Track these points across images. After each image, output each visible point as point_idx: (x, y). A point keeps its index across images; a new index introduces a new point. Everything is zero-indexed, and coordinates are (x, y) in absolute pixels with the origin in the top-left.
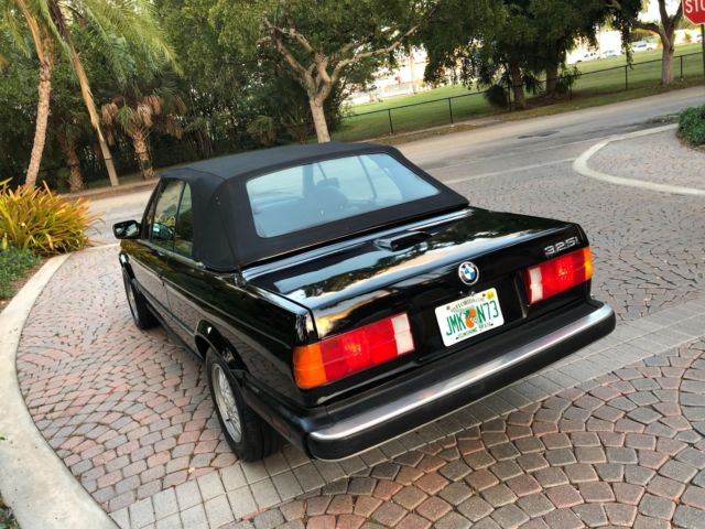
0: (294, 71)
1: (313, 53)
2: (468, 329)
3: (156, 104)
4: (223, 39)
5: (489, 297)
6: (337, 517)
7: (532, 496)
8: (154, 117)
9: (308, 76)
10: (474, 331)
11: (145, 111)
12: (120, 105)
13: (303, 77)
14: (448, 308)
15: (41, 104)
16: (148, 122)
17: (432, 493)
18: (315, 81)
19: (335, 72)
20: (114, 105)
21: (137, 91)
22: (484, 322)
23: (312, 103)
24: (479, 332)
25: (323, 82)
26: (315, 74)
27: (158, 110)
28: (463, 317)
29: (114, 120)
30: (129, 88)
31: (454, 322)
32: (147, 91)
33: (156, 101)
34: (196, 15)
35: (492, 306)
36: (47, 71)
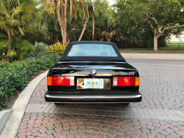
0: (152, 29)
1: (158, 25)
2: (92, 86)
3: (114, 33)
4: (131, 18)
5: (101, 80)
6: (57, 119)
7: (95, 133)
8: (113, 36)
9: (155, 31)
10: (94, 87)
11: (111, 34)
12: (106, 32)
13: (154, 31)
14: (88, 80)
15: (84, 28)
16: (111, 37)
17: (78, 123)
18: (157, 32)
19: (163, 30)
20: (105, 32)
21: (111, 29)
22: (97, 86)
23: (154, 38)
24: (95, 88)
25: (159, 33)
26: (158, 30)
27: (114, 34)
28: (91, 83)
29: (104, 35)
30: (109, 28)
31: (88, 83)
32: (113, 29)
33: (115, 32)
34: (127, 12)
35: (101, 83)
36: (86, 22)
